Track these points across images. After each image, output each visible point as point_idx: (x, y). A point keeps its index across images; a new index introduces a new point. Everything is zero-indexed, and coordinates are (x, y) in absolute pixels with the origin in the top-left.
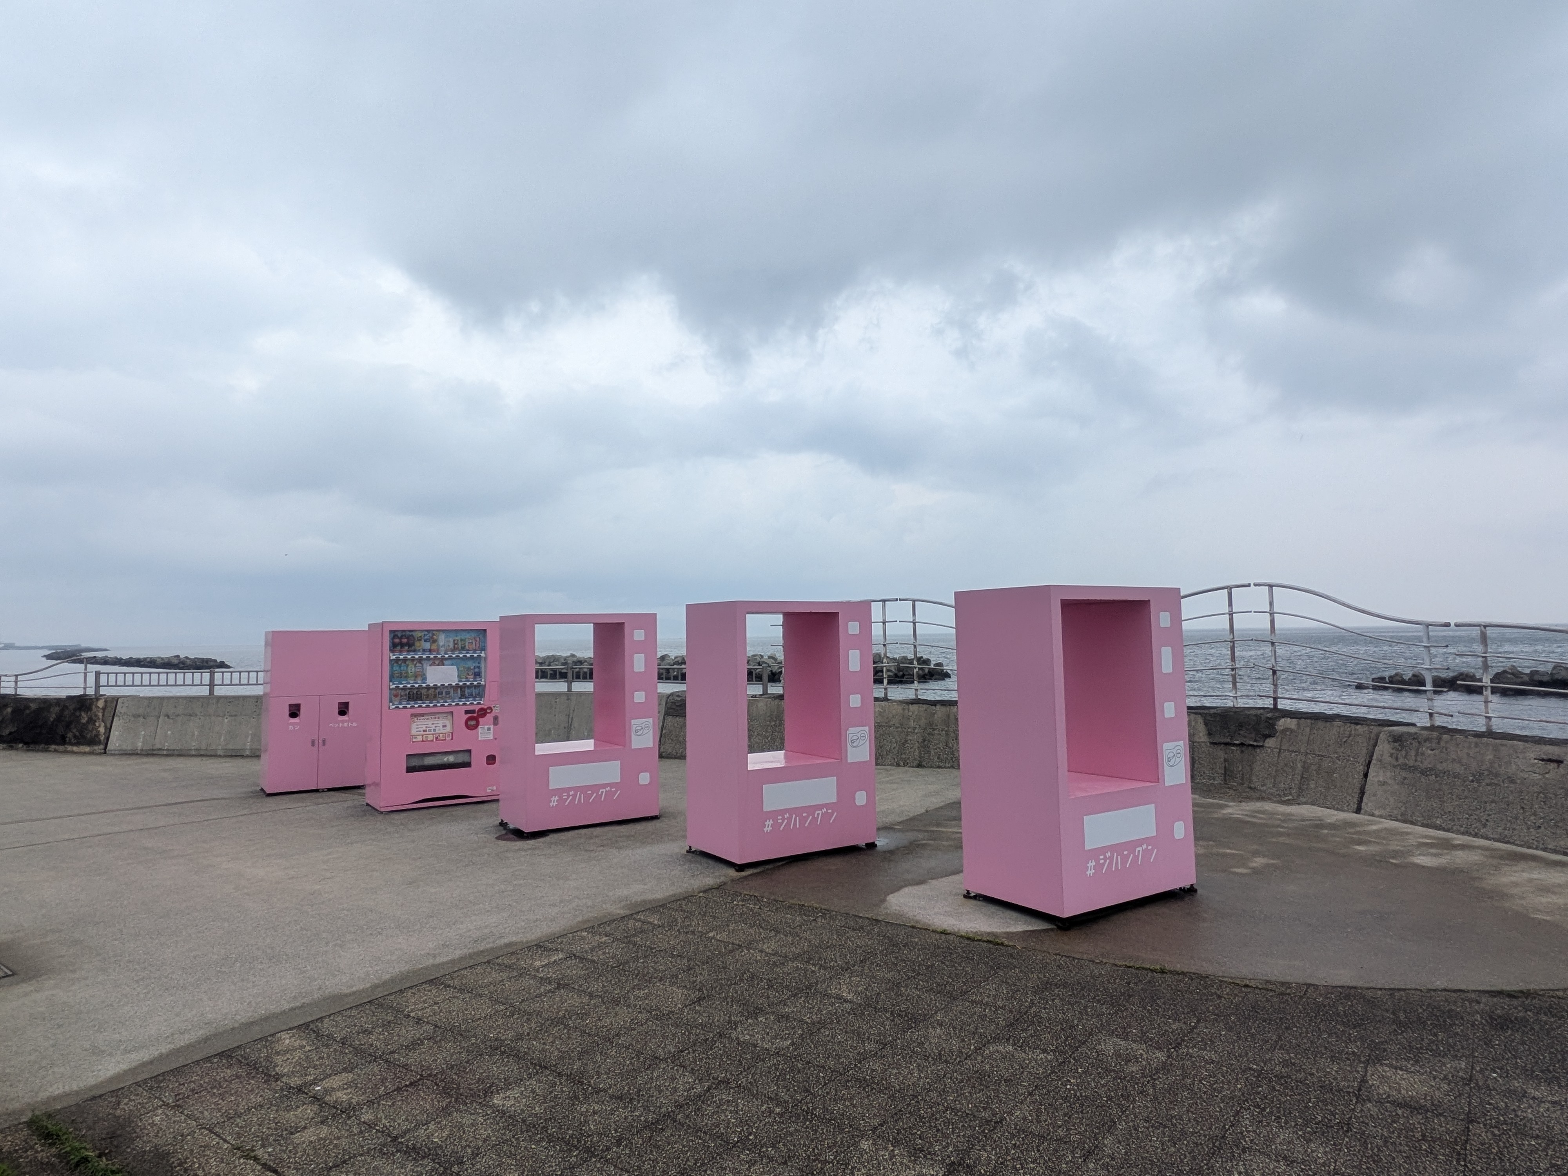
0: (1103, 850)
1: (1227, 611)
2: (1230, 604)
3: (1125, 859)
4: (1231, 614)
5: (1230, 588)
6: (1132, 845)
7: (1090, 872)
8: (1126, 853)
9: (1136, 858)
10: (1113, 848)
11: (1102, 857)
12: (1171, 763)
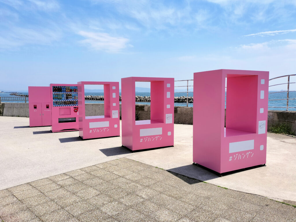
0: (235, 153)
1: (287, 83)
2: (289, 80)
3: (242, 156)
4: (289, 84)
5: (289, 76)
6: (245, 152)
7: (230, 160)
8: (243, 154)
9: (246, 156)
10: (239, 153)
11: (234, 155)
12: (261, 127)
